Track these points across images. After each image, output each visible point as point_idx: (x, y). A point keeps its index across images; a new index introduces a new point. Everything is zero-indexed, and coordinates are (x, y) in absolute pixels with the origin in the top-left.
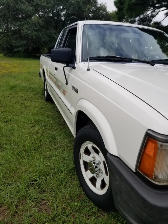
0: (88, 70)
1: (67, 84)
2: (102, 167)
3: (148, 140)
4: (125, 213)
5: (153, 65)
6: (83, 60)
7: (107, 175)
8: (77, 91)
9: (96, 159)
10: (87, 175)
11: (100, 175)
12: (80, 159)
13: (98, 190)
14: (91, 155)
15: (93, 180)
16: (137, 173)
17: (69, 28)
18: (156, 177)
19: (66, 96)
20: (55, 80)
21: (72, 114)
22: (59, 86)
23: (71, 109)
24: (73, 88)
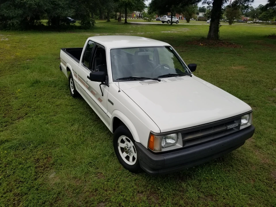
0: (119, 91)
2: (132, 149)
3: (151, 135)
4: (145, 168)
6: (114, 81)
7: (135, 153)
8: (113, 104)
9: (128, 145)
10: (123, 155)
11: (131, 154)
12: (118, 146)
13: (131, 163)
14: (125, 143)
15: (127, 158)
16: (148, 149)
17: (96, 43)
18: (154, 150)
19: (102, 103)
20: (88, 86)
21: (109, 117)
22: (93, 92)
23: (108, 114)
24: (109, 101)
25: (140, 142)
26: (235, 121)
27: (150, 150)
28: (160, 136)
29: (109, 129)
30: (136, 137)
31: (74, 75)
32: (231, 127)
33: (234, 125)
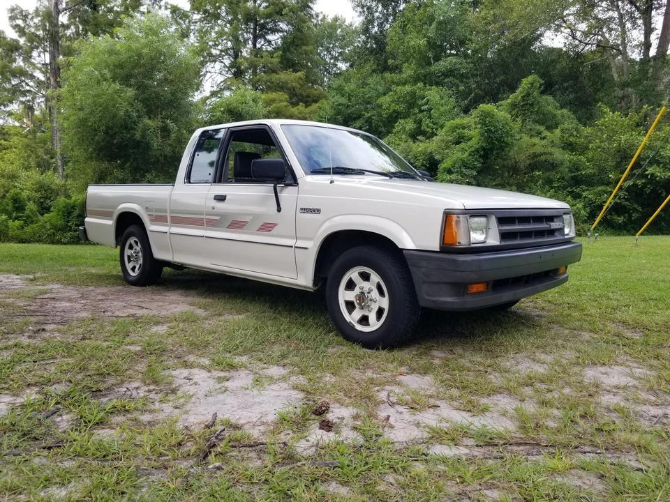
1: (279, 210)
3: (446, 217)
4: (434, 299)
5: (391, 178)
8: (318, 211)
14: (357, 287)
16: (442, 250)
17: (229, 128)
18: (459, 243)
19: (273, 232)
20: (218, 218)
21: (306, 248)
22: (237, 225)
23: (300, 243)
24: (305, 210)
25: (416, 245)
26: (555, 220)
27: (448, 248)
28: (466, 214)
29: (297, 285)
30: (406, 241)
31: (151, 220)
32: (555, 225)
33: (558, 223)
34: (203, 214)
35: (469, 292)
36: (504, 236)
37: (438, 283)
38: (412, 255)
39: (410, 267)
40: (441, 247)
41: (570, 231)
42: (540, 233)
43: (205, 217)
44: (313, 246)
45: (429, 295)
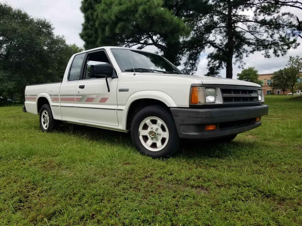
0: (135, 75)
1: (109, 91)
3: (192, 88)
8: (128, 90)
9: (153, 129)
12: (140, 136)
13: (160, 148)
14: (149, 128)
16: (190, 107)
17: (87, 52)
18: (200, 102)
19: (107, 102)
20: (81, 97)
21: (122, 110)
22: (90, 100)
23: (119, 107)
24: (121, 90)
25: (177, 105)
26: (253, 92)
27: (194, 105)
28: (203, 87)
29: (118, 129)
30: (171, 103)
31: (52, 100)
32: (253, 95)
33: (255, 94)
34: (74, 96)
35: (206, 130)
36: (225, 99)
37: (189, 125)
38: (175, 110)
39: (174, 117)
40: (190, 105)
41: (261, 99)
42: (245, 99)
43: (75, 97)
44: (125, 108)
45: (184, 132)
